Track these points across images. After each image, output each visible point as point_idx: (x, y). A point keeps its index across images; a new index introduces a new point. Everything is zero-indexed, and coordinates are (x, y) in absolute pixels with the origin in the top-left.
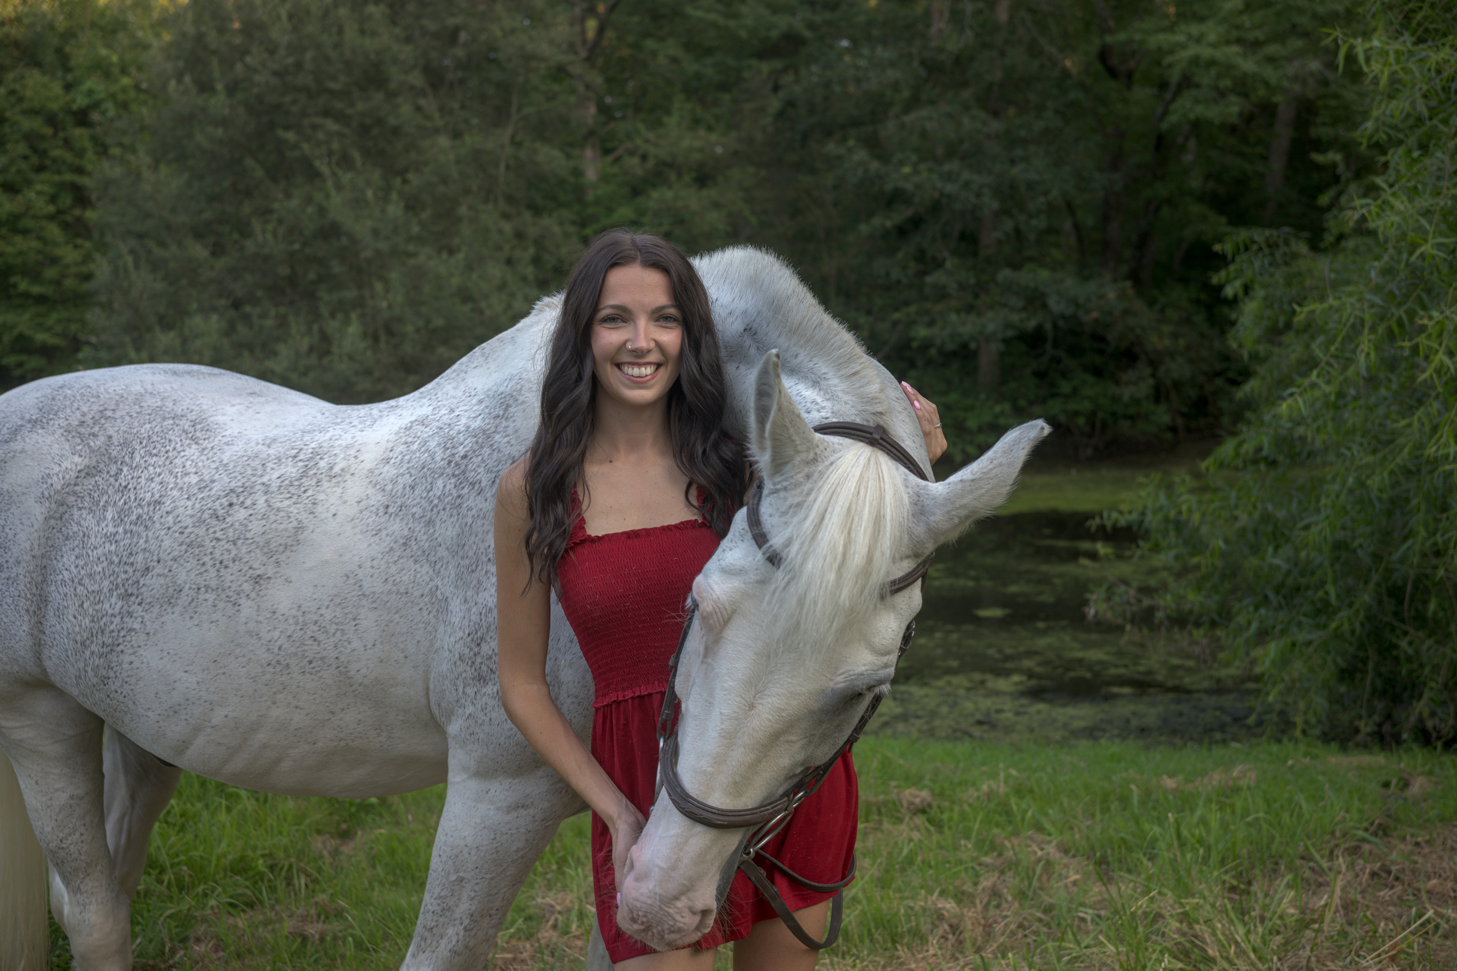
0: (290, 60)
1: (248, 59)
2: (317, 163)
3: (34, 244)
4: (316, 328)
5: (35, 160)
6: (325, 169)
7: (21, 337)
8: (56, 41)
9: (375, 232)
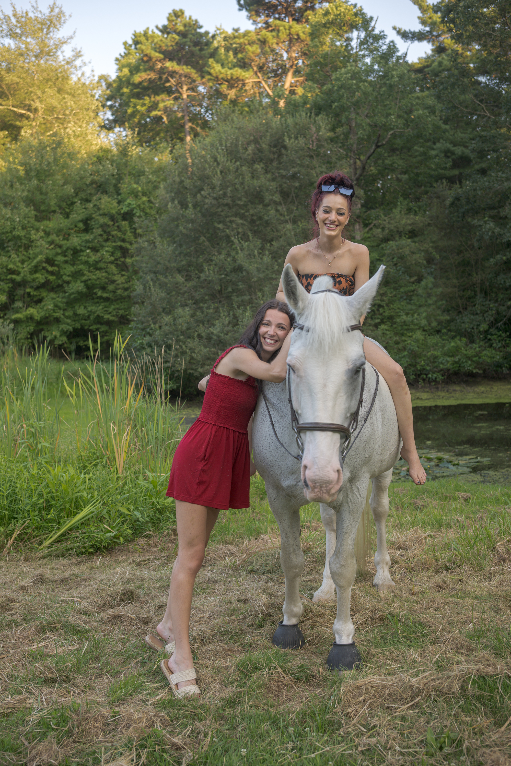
0: (221, 192)
1: (203, 192)
2: (233, 238)
3: (104, 274)
4: (231, 313)
5: (105, 236)
6: (236, 241)
7: (98, 316)
8: (114, 182)
9: (258, 270)
